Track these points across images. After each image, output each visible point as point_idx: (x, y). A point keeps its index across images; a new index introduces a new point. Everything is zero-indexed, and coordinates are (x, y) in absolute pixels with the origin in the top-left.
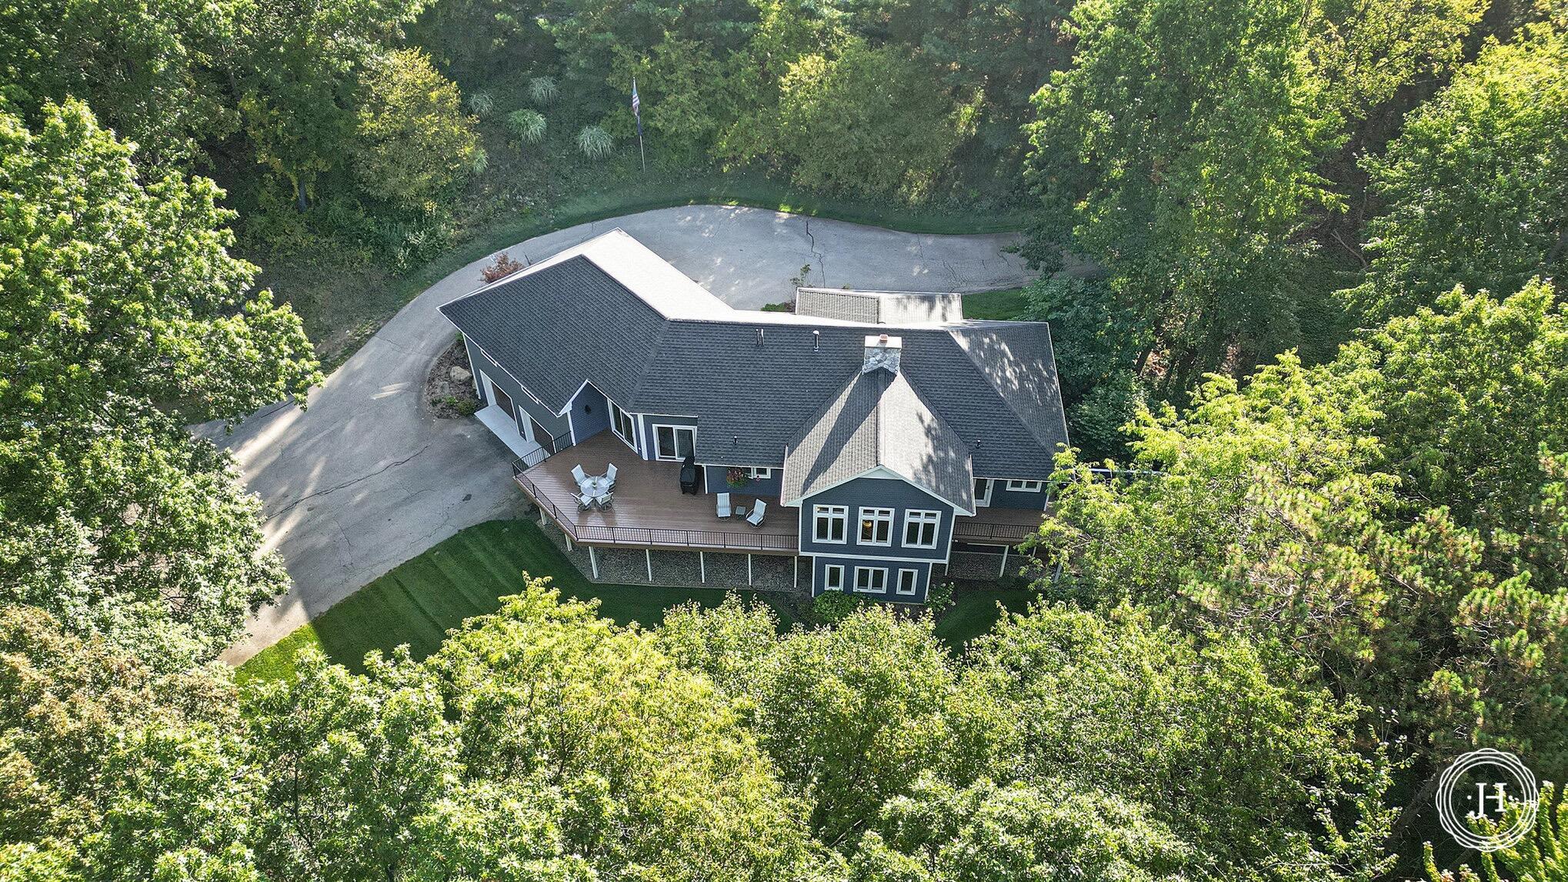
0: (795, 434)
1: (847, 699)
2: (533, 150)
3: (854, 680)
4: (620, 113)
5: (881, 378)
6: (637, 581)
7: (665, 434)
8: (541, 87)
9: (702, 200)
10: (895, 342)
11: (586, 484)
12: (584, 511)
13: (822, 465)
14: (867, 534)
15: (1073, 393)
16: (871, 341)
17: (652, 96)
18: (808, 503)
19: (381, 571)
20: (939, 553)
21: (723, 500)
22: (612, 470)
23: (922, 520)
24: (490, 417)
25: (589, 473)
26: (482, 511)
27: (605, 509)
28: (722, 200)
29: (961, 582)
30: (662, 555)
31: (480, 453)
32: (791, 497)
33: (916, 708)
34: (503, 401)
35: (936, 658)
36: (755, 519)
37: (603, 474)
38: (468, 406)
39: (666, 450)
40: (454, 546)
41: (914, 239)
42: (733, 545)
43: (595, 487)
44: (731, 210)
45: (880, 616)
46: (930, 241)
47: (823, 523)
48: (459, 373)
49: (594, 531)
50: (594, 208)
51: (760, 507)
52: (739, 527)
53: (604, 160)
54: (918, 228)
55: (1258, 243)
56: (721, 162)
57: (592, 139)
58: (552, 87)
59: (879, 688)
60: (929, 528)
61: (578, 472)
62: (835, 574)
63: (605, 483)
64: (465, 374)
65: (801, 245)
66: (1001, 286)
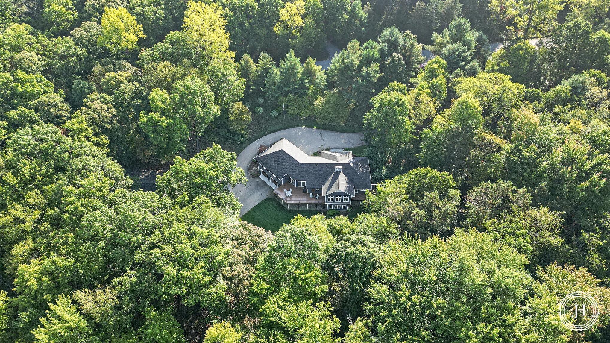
0: (324, 183)
1: (338, 227)
2: (260, 116)
3: (339, 225)
4: (279, 108)
5: (338, 173)
6: (296, 209)
7: (300, 183)
8: (261, 100)
9: (298, 126)
10: (341, 167)
11: (287, 192)
12: (286, 197)
13: (329, 189)
14: (337, 200)
15: (373, 170)
16: (336, 167)
17: (287, 106)
18: (327, 196)
19: (250, 209)
20: (349, 202)
21: (311, 194)
22: (291, 190)
23: (346, 198)
24: (262, 177)
25: (287, 190)
26: (265, 197)
27: (290, 197)
28: (301, 126)
29: (353, 206)
30: (301, 205)
31: (262, 185)
32: (324, 195)
33: (346, 228)
34: (264, 174)
35: (349, 221)
36: (317, 198)
37: (289, 190)
38: (257, 175)
39: (300, 185)
40: (261, 203)
41: (342, 134)
42: (314, 202)
43: (288, 193)
44: (304, 129)
45: (341, 217)
46: (345, 134)
47: (329, 199)
48: (254, 168)
49: (289, 201)
50: (275, 129)
51: (318, 196)
52: (314, 199)
53: (276, 117)
54: (343, 131)
55: (403, 146)
56: (301, 117)
57: (274, 114)
58: (263, 100)
59: (342, 226)
60: (347, 199)
61: (285, 190)
62: (331, 206)
63: (290, 192)
64: (256, 168)
65: (319, 137)
66: (360, 145)
